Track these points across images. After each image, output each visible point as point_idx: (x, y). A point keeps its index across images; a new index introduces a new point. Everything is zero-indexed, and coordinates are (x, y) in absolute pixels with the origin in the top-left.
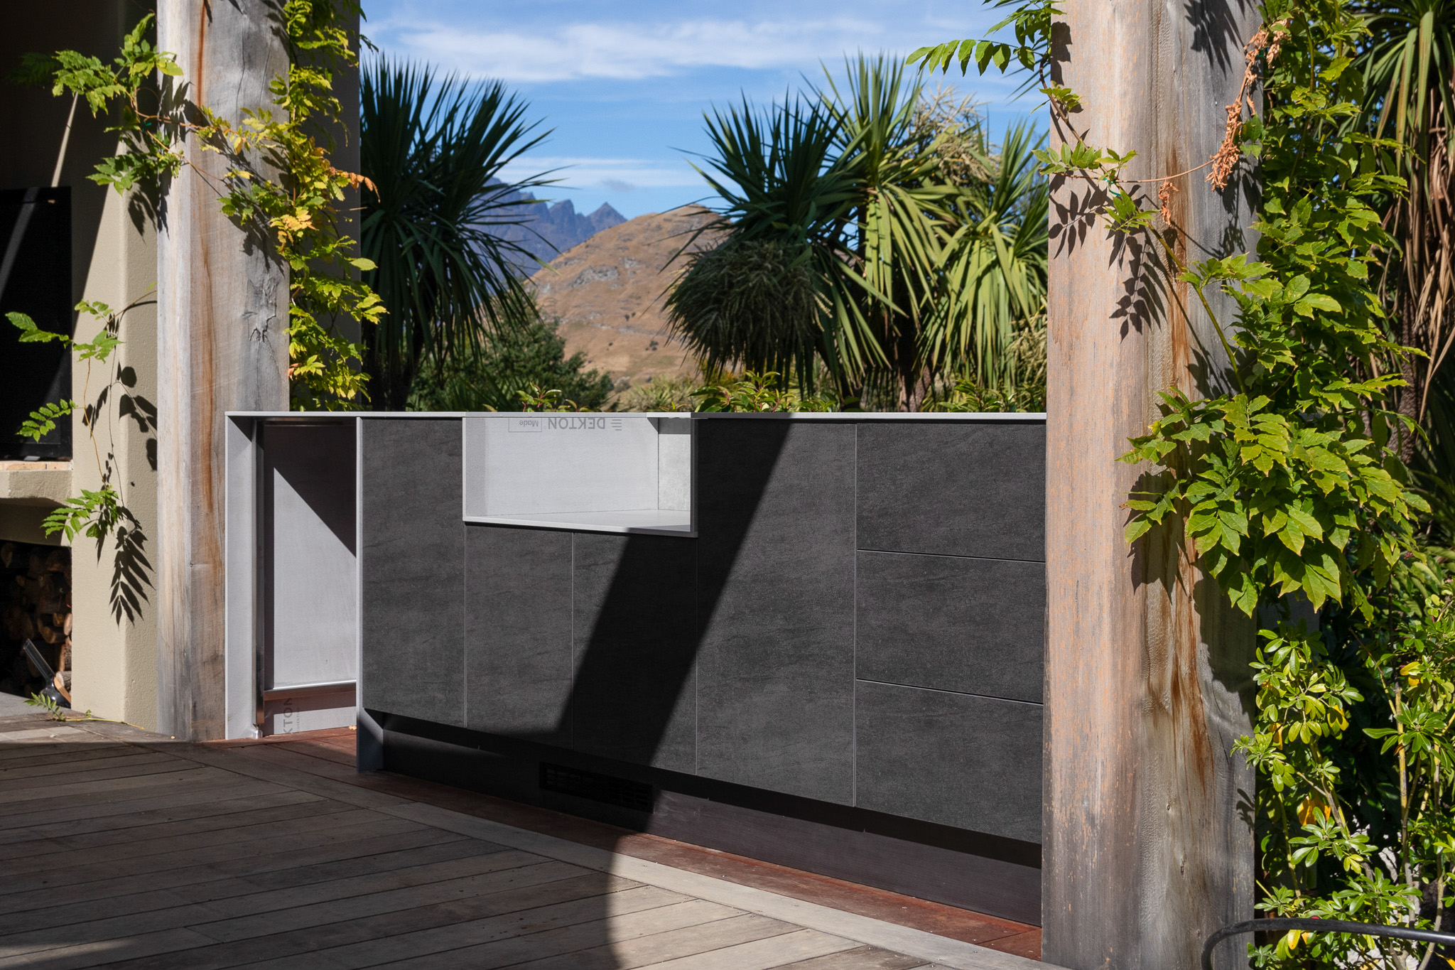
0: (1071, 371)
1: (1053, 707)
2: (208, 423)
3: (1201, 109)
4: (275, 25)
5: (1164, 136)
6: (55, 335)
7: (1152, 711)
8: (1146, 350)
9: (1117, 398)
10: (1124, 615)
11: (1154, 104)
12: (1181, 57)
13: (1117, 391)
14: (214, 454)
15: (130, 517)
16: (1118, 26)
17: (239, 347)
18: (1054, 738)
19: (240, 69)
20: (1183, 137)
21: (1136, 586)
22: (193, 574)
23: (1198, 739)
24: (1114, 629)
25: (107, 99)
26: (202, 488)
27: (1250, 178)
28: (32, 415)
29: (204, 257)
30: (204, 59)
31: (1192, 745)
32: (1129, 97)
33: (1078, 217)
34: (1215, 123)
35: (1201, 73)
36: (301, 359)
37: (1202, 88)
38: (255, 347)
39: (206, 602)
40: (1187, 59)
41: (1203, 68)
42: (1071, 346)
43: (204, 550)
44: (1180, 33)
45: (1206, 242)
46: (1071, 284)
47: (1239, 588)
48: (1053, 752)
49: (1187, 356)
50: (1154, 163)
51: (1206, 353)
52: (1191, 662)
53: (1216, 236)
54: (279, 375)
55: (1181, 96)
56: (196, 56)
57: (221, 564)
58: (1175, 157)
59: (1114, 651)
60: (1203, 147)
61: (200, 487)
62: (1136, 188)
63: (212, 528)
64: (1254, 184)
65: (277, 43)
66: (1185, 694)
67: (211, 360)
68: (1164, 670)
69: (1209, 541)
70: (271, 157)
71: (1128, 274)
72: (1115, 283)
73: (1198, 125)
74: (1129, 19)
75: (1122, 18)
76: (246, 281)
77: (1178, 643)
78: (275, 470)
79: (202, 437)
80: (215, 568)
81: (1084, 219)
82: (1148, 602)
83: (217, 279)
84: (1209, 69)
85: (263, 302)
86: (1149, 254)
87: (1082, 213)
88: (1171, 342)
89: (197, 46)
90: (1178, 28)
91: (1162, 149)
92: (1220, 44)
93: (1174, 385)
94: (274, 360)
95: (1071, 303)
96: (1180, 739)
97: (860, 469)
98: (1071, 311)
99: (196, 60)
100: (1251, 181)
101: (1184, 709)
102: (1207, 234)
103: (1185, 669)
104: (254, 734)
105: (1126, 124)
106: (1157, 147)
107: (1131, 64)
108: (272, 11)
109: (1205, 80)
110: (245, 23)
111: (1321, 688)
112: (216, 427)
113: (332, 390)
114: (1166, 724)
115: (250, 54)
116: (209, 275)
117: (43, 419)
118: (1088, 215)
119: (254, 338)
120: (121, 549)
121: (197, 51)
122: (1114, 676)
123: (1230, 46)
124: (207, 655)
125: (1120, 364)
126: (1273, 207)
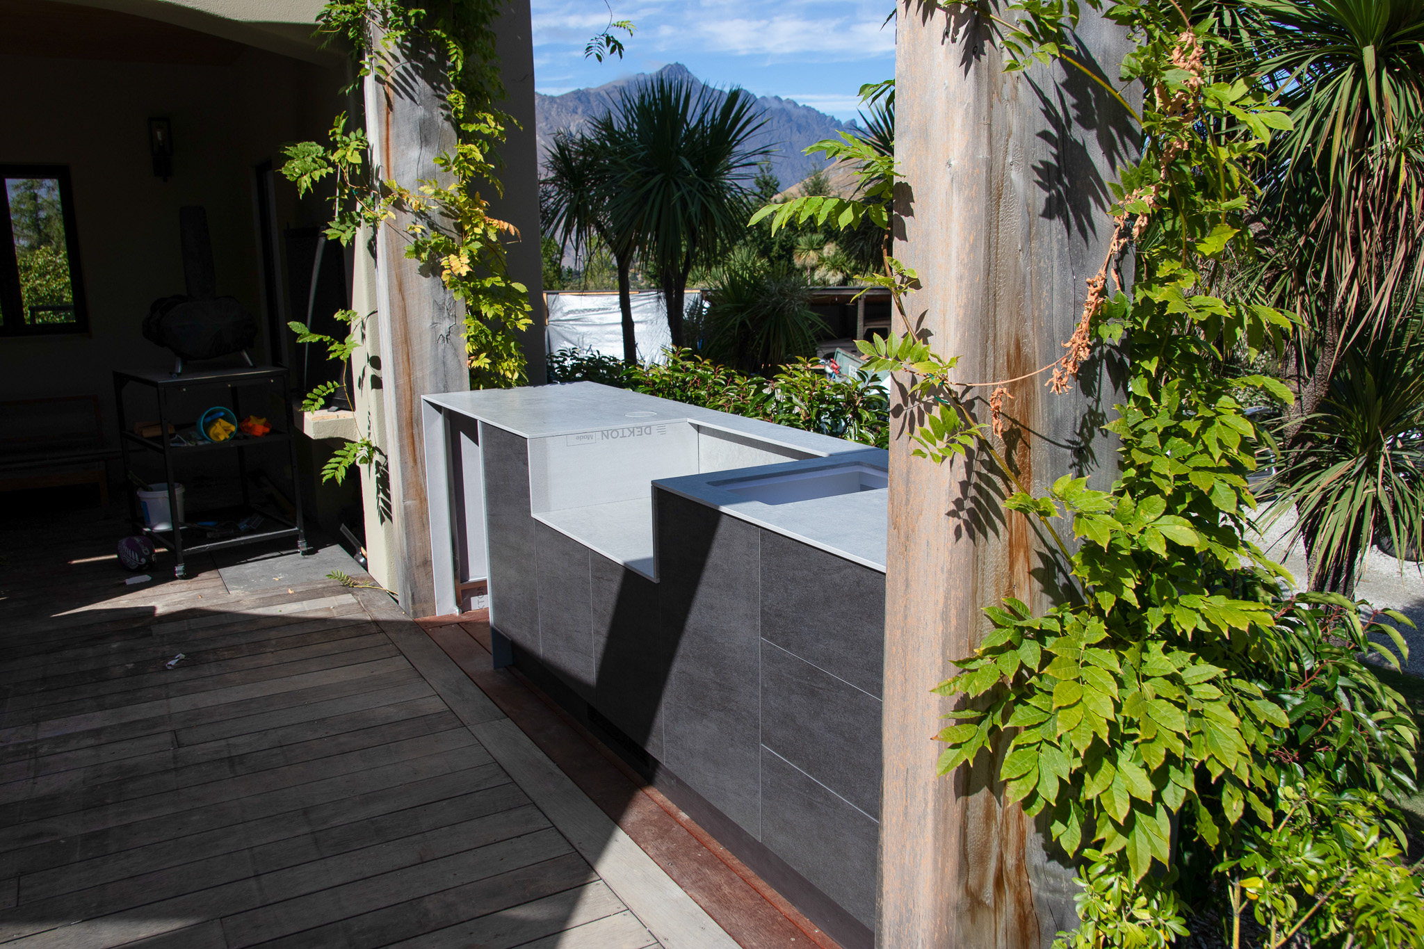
0: (907, 562)
1: (884, 870)
2: (409, 404)
3: (1055, 287)
4: (445, 112)
5: (1004, 326)
6: (321, 336)
7: (969, 910)
8: (976, 563)
9: (946, 605)
10: (945, 819)
11: (992, 292)
12: (1030, 232)
13: (947, 598)
14: (415, 425)
15: (381, 453)
16: (955, 198)
17: (429, 349)
18: (885, 897)
19: (418, 147)
20: (1029, 324)
21: (957, 797)
22: (405, 507)
23: (1023, 920)
24: (936, 828)
25: (313, 181)
26: (408, 450)
27: (1114, 352)
28: (309, 395)
29: (399, 287)
30: (390, 142)
31: (1017, 926)
32: (965, 282)
33: (916, 403)
34: (1072, 301)
35: (1055, 246)
36: (476, 354)
37: (1056, 264)
38: (441, 347)
39: (416, 526)
40: (1037, 233)
41: (1058, 241)
42: (907, 538)
43: (412, 491)
44: (1028, 205)
45: (1056, 433)
46: (908, 472)
47: (1064, 822)
48: (884, 910)
49: (1028, 560)
50: (990, 359)
51: (1053, 552)
52: (1018, 853)
53: (1069, 425)
54: (460, 366)
55: (1028, 277)
56: (384, 140)
57: (426, 500)
58: (1018, 347)
59: (936, 849)
60: (1056, 330)
61: (406, 449)
62: (968, 389)
63: (417, 476)
64: (1121, 360)
65: (447, 125)
66: (1009, 884)
67: (408, 359)
68: (985, 870)
69: (1023, 788)
70: (445, 211)
71: (962, 475)
72: (948, 485)
73: (1050, 307)
74: (966, 192)
75: (960, 190)
76: (432, 301)
77: (1003, 842)
78: (462, 434)
79: (405, 414)
80: (421, 502)
81: (922, 406)
82: (969, 813)
83: (409, 302)
84: (1066, 240)
85: (446, 314)
86: (983, 462)
87: (919, 400)
88: (1008, 549)
89: (384, 134)
90: (1026, 200)
91: (1002, 341)
92: (1082, 211)
93: (1010, 593)
94: (456, 355)
95: (908, 492)
96: (1001, 926)
97: (762, 568)
98: (908, 500)
99: (384, 143)
100: (1117, 356)
101: (1009, 897)
102: (1058, 425)
103: (1011, 861)
104: (456, 611)
105: (961, 313)
106: (995, 340)
107: (967, 245)
108: (443, 103)
109: (1061, 254)
110: (420, 112)
111: (1145, 915)
112: (415, 406)
113: (502, 372)
114: (985, 918)
115: (426, 134)
116: (403, 299)
117: (316, 397)
118: (925, 403)
119: (440, 341)
120: (379, 475)
121: (385, 137)
122: (935, 869)
123: (1095, 212)
124: (420, 560)
125: (950, 572)
126: (1138, 386)
